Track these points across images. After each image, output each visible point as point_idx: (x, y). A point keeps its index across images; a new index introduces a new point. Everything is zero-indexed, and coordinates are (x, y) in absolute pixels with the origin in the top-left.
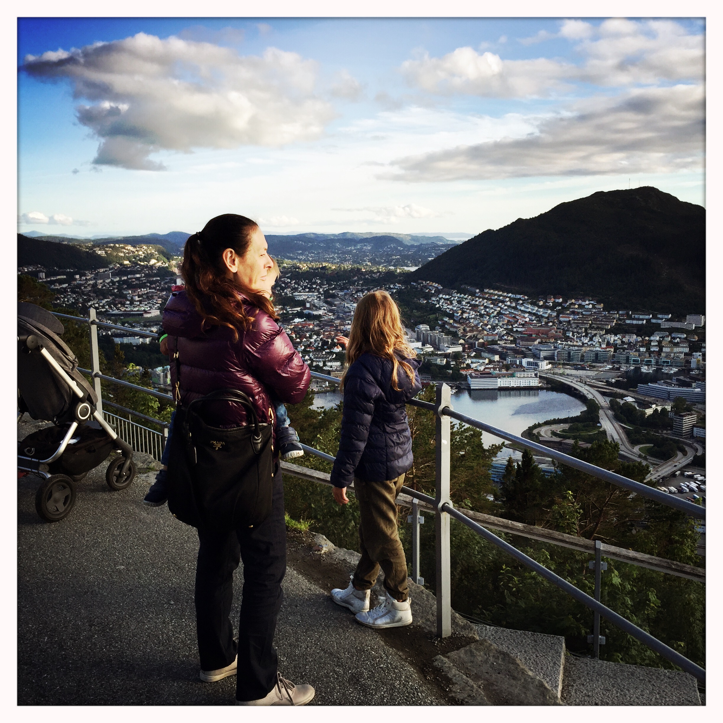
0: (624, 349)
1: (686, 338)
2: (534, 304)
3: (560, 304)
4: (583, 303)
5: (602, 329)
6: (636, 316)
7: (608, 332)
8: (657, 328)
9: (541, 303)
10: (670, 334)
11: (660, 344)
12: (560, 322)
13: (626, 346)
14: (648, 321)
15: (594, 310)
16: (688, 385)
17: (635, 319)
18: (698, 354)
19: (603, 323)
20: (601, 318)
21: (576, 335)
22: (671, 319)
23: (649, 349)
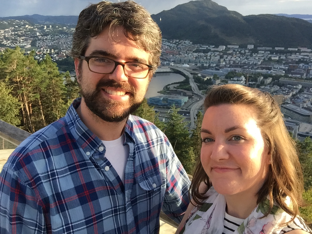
0: (199, 58)
1: (219, 54)
2: (169, 42)
3: (178, 42)
4: (186, 42)
5: (192, 51)
6: (203, 46)
7: (194, 52)
8: (209, 50)
9: (171, 42)
10: (214, 53)
11: (210, 56)
12: (177, 49)
13: (199, 57)
14: (207, 48)
15: (189, 44)
16: (218, 70)
17: (203, 47)
18: (222, 59)
19: (192, 49)
20: (191, 47)
22: (214, 47)
23: (207, 58)
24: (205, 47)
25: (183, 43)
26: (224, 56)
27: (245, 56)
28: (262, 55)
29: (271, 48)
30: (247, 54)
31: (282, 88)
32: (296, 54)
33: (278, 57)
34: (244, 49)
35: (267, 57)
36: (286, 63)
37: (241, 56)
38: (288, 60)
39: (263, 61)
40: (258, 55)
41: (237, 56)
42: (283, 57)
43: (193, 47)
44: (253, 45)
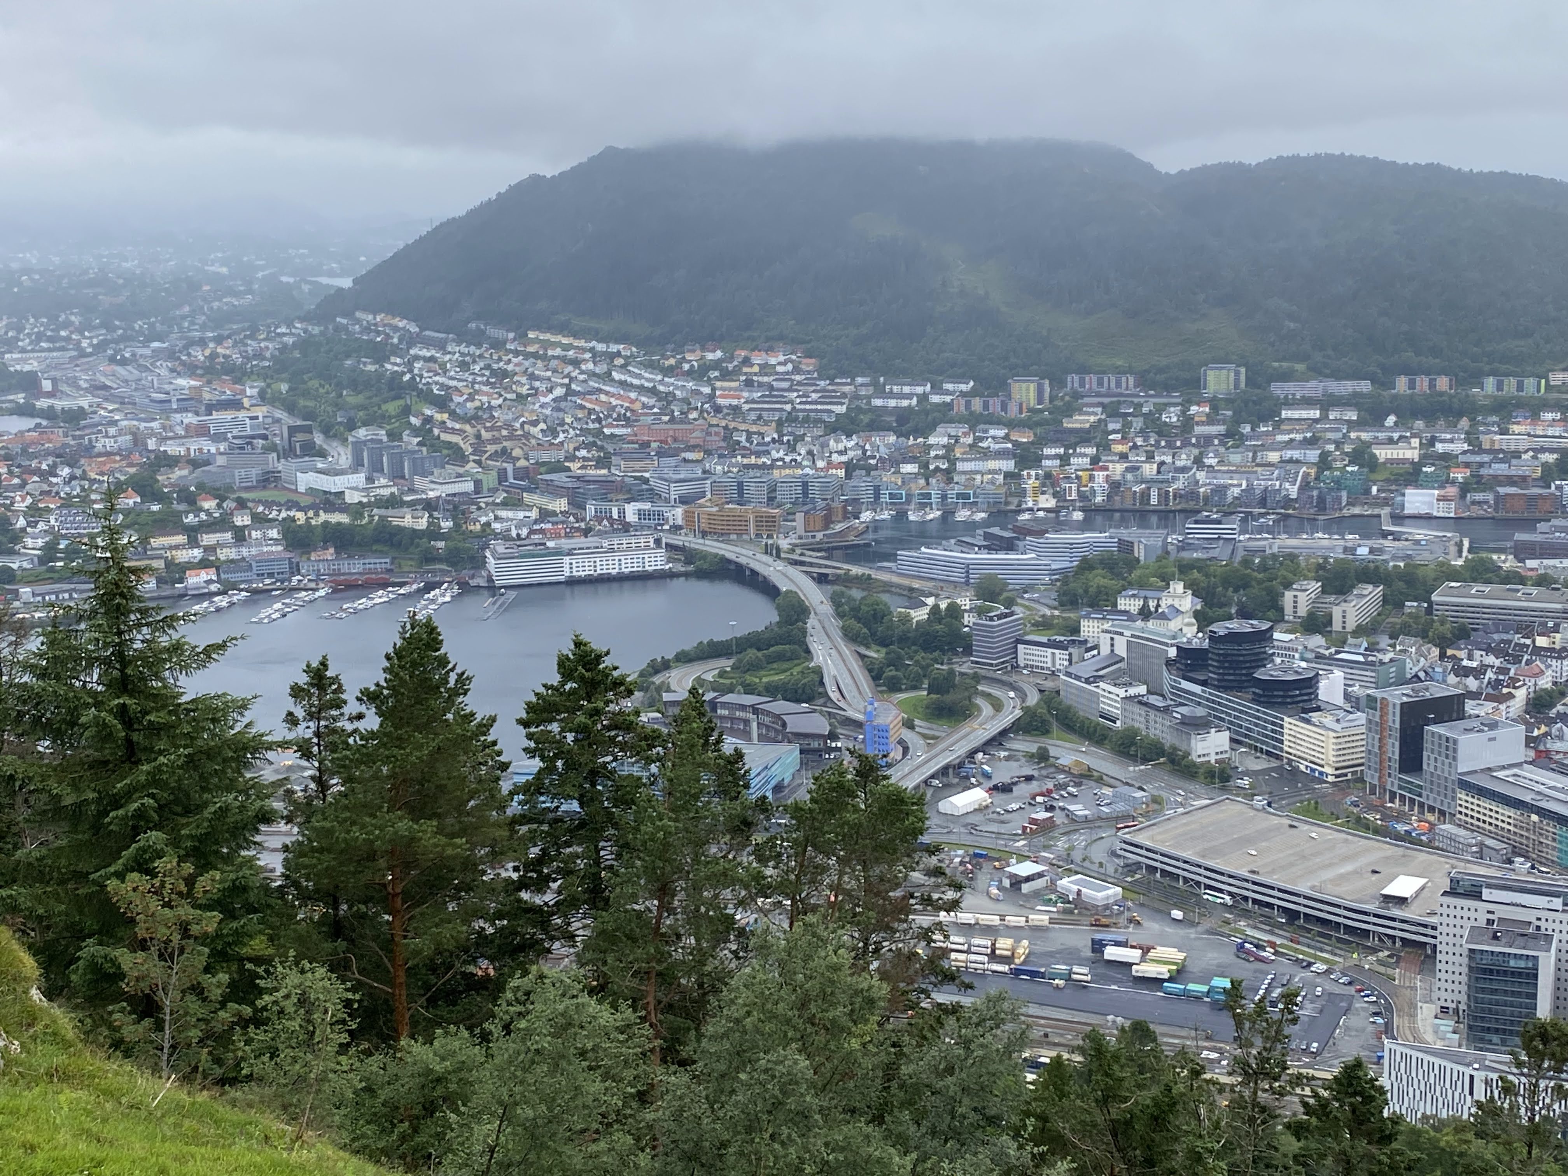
0: (868, 469)
1: (1007, 438)
2: (652, 365)
4: (771, 361)
5: (816, 422)
6: (896, 389)
7: (831, 428)
8: (942, 415)
9: (670, 363)
10: (972, 429)
11: (949, 452)
12: (718, 409)
15: (798, 378)
16: (1009, 546)
17: (892, 395)
18: (1033, 473)
19: (819, 407)
20: (814, 396)
21: (755, 439)
22: (973, 393)
23: (926, 466)
24: (907, 389)
25: (756, 369)
26: (1047, 451)
27: (1186, 444)
28: (1309, 435)
29: (1365, 386)
30: (1198, 430)
31: (1454, 657)
32: (1535, 417)
33: (1415, 442)
34: (1179, 400)
35: (1338, 444)
36: (1476, 483)
37: (1163, 443)
38: (1486, 458)
39: (1313, 472)
40: (1280, 438)
41: (1135, 447)
42: (1451, 441)
43: (828, 397)
44: (1243, 370)
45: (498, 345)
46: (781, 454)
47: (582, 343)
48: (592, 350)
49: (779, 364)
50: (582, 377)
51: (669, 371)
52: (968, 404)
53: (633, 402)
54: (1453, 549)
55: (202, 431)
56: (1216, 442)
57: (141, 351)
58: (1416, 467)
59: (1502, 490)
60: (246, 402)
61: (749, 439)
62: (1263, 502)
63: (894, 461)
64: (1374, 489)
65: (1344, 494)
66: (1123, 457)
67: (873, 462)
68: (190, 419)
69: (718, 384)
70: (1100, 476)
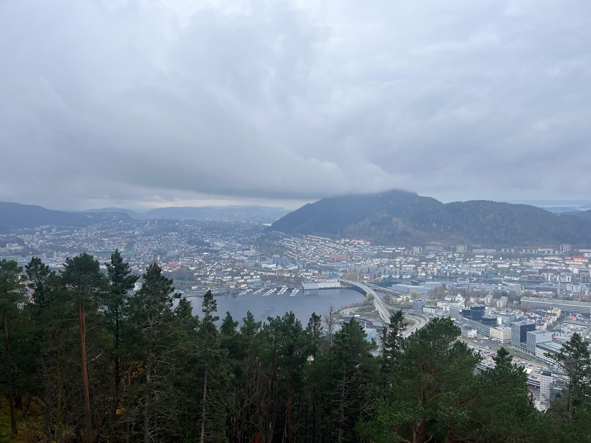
0: (383, 266)
1: (413, 260)
2: (334, 242)
3: (348, 243)
7: (374, 257)
8: (398, 254)
10: (405, 258)
11: (400, 263)
12: (349, 252)
14: (394, 251)
17: (387, 250)
18: (420, 268)
19: (371, 252)
20: (369, 250)
21: (357, 259)
22: (405, 250)
23: (395, 265)
24: (390, 249)
25: (356, 244)
26: (423, 263)
27: (454, 262)
28: (482, 261)
29: (494, 251)
30: (457, 259)
32: (535, 259)
33: (508, 263)
34: (452, 253)
35: (489, 264)
36: (523, 273)
37: (449, 262)
38: (525, 267)
39: (484, 270)
40: (476, 262)
41: (442, 263)
42: (516, 263)
43: (373, 250)
44: (466, 246)
45: (302, 238)
46: (363, 262)
47: (319, 238)
48: (321, 239)
49: (362, 243)
50: (319, 245)
51: (337, 244)
52: (404, 253)
53: (330, 250)
54: (520, 289)
55: (243, 255)
56: (461, 262)
57: (229, 238)
58: (509, 268)
59: (530, 275)
60: (251, 249)
61: (356, 259)
62: (473, 276)
63: (388, 264)
64: (499, 274)
65: (492, 275)
66: (440, 265)
67: (383, 264)
68: (240, 252)
69: (349, 247)
70: (435, 269)
